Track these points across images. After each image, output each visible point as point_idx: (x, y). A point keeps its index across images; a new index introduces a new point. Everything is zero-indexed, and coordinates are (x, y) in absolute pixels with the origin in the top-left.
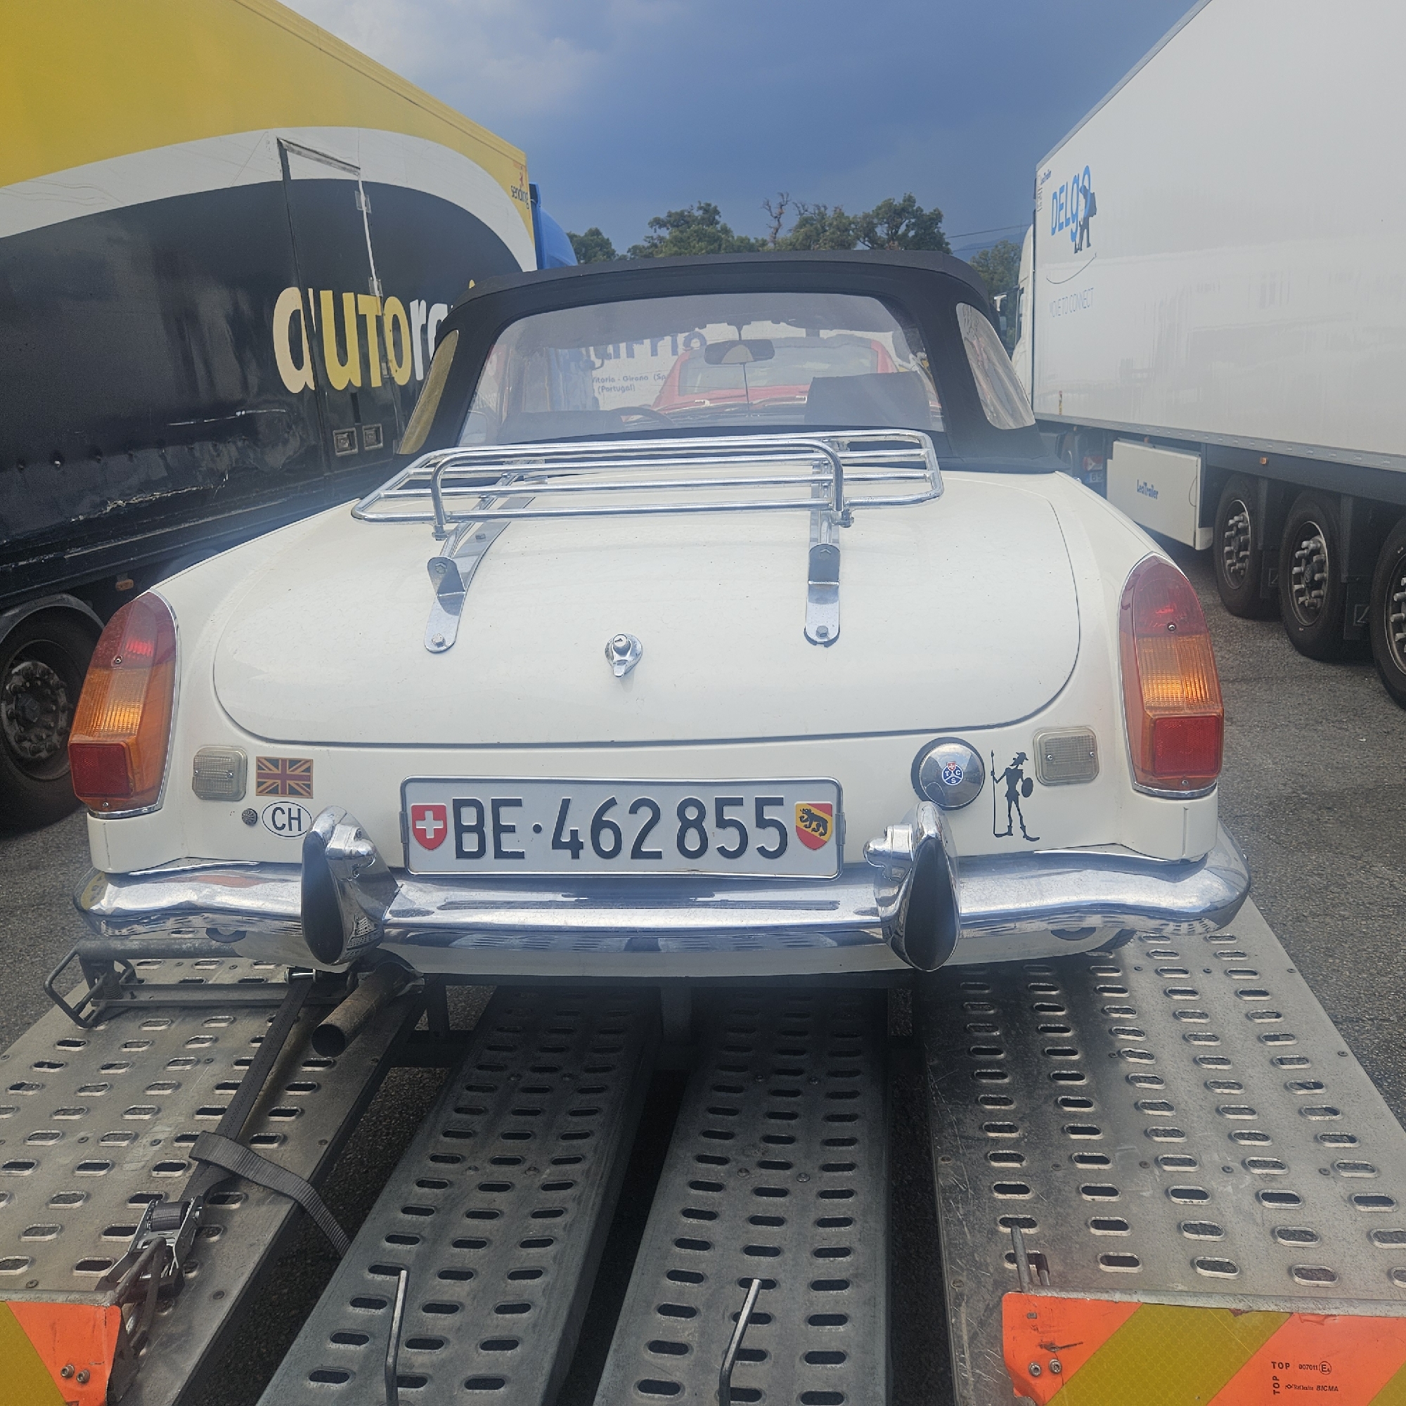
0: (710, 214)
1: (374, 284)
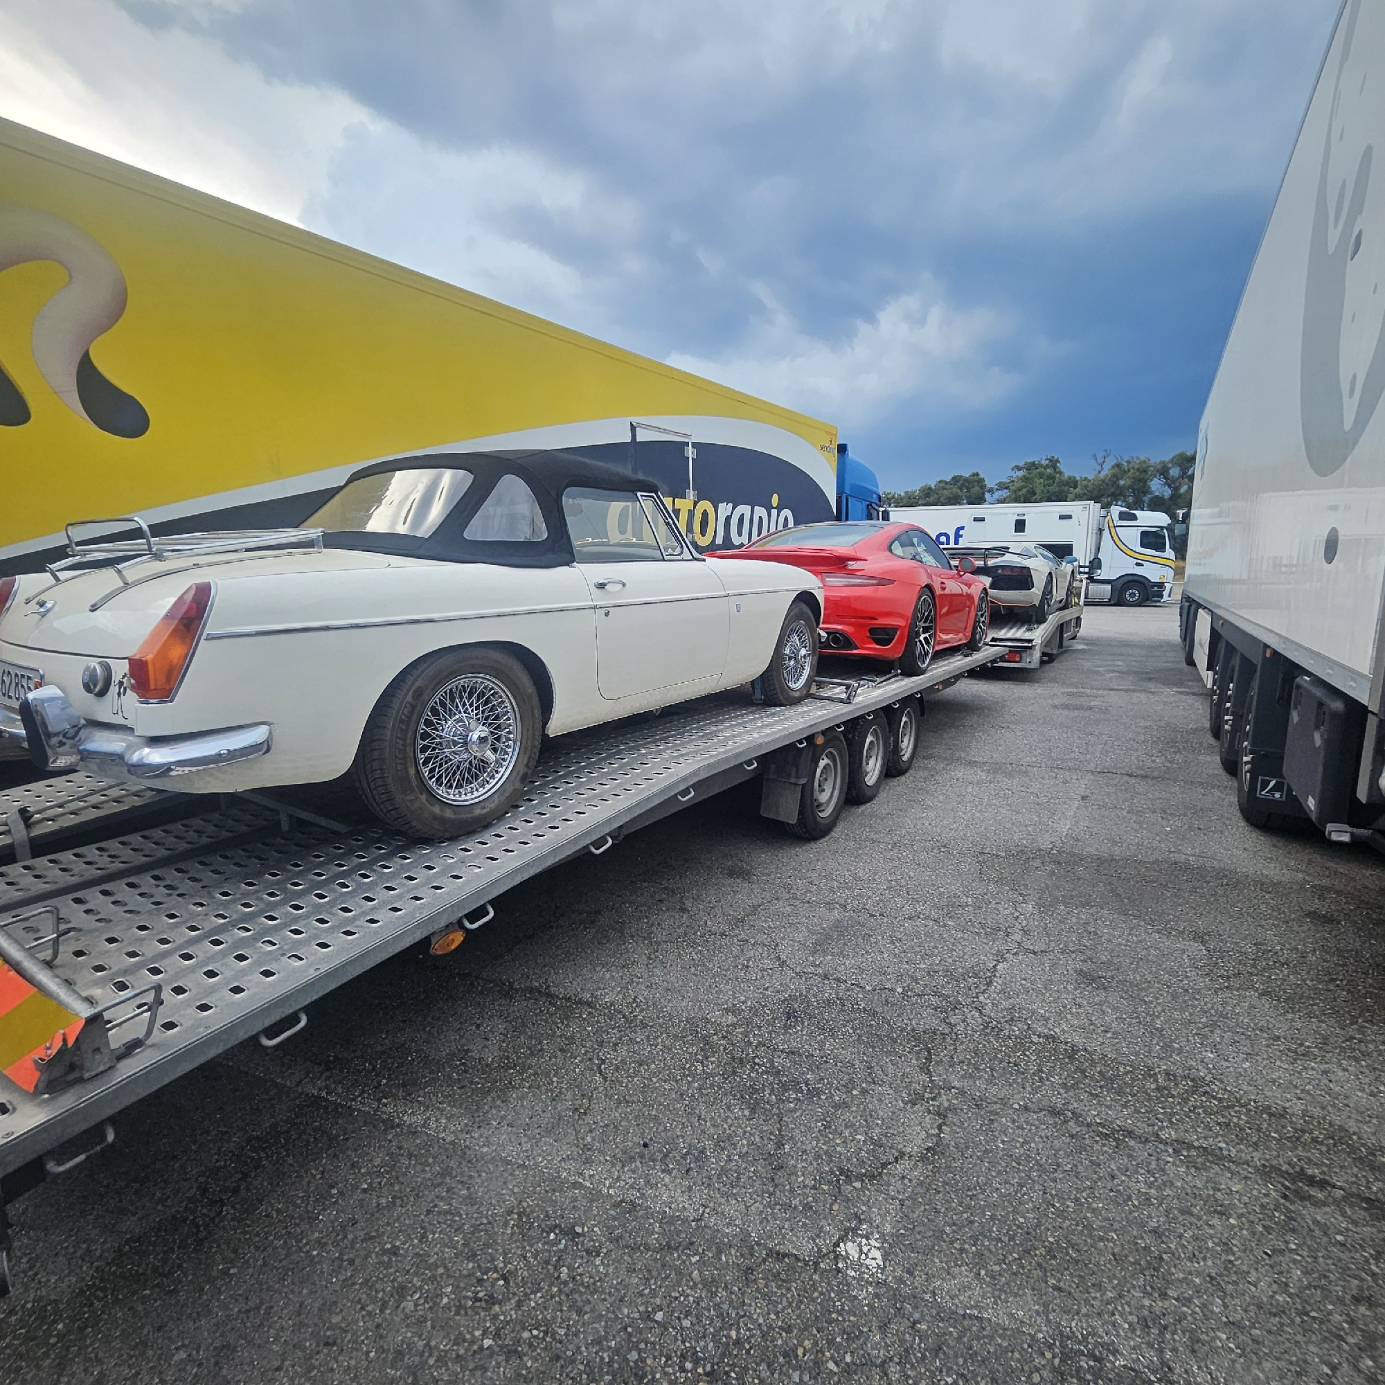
0: (1053, 463)
1: (691, 494)
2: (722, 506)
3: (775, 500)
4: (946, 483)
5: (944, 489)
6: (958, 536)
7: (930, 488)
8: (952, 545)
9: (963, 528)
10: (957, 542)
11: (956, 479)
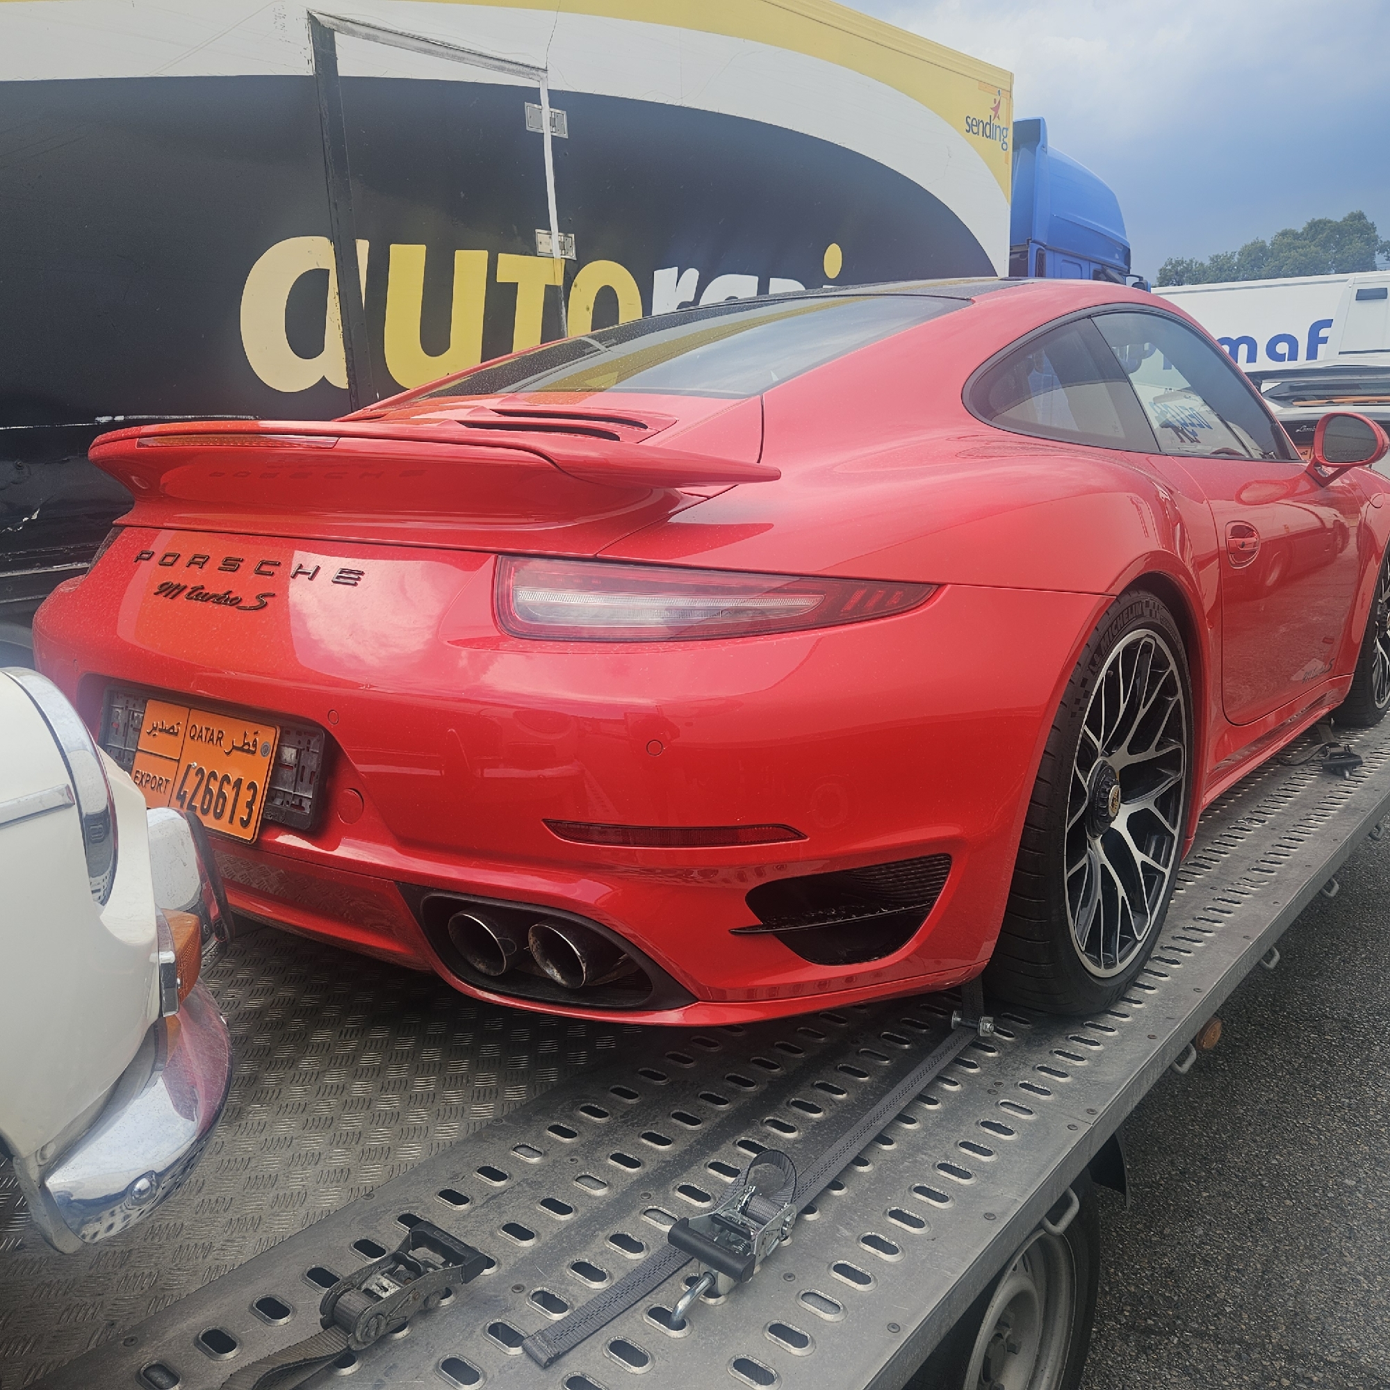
1: (551, 241)
2: (664, 278)
3: (833, 260)
4: (1296, 236)
5: (1291, 247)
6: (1315, 340)
7: (1262, 248)
8: (1302, 362)
9: (1328, 323)
10: (1312, 354)
11: (1316, 227)
